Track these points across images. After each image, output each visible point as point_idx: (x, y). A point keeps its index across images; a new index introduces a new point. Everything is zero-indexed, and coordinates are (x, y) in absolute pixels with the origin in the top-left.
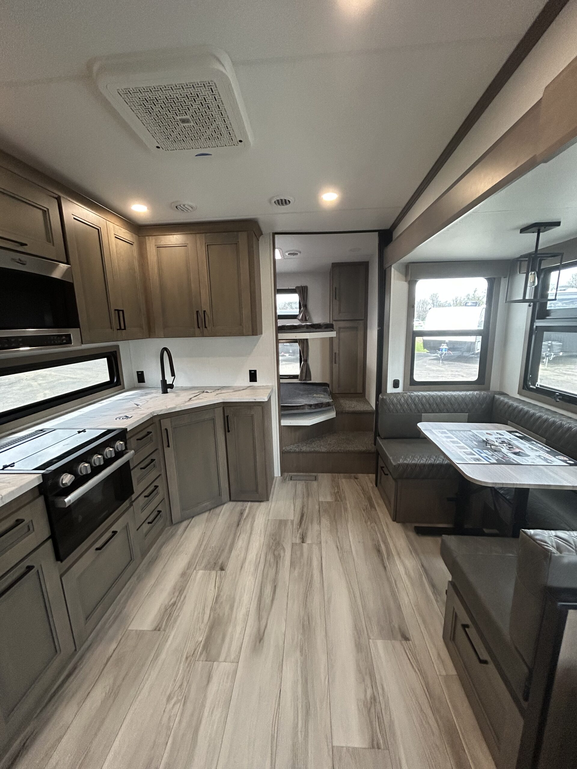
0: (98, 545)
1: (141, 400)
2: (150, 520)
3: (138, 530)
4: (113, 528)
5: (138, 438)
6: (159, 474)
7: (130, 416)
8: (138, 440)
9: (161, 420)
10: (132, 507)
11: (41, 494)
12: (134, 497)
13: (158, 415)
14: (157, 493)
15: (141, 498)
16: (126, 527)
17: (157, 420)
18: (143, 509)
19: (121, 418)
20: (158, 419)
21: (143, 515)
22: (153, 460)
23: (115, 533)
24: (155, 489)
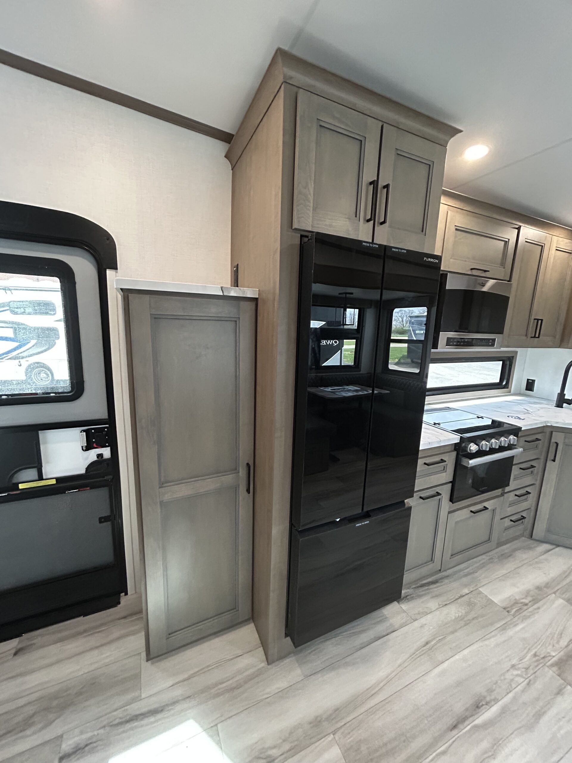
0: (474, 509)
1: (530, 407)
2: (513, 518)
3: (501, 519)
4: (486, 504)
5: (527, 440)
6: (533, 483)
7: (522, 418)
8: (526, 441)
9: (554, 433)
10: (502, 497)
11: (455, 449)
12: (507, 489)
13: (551, 426)
14: (526, 500)
15: (512, 494)
16: (494, 510)
17: (548, 431)
18: (510, 505)
19: (514, 418)
20: (550, 430)
21: (510, 511)
22: (532, 467)
23: (486, 508)
24: (526, 494)
